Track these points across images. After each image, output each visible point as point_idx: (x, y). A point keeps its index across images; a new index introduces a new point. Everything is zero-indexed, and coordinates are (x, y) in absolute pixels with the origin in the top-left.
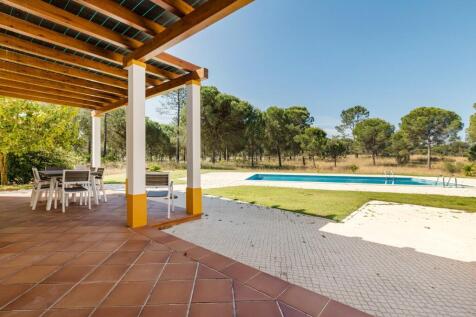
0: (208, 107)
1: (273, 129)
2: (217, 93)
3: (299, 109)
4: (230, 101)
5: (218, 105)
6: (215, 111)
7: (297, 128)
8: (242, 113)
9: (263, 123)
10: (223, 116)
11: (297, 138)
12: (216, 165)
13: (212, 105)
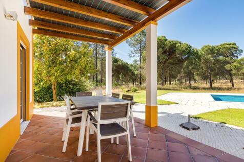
0: (161, 50)
1: (206, 61)
2: (166, 40)
3: (230, 44)
4: (176, 44)
5: (167, 48)
6: (165, 52)
7: (228, 59)
8: (184, 51)
9: (199, 57)
10: (170, 55)
11: (228, 67)
12: (164, 87)
13: (163, 48)
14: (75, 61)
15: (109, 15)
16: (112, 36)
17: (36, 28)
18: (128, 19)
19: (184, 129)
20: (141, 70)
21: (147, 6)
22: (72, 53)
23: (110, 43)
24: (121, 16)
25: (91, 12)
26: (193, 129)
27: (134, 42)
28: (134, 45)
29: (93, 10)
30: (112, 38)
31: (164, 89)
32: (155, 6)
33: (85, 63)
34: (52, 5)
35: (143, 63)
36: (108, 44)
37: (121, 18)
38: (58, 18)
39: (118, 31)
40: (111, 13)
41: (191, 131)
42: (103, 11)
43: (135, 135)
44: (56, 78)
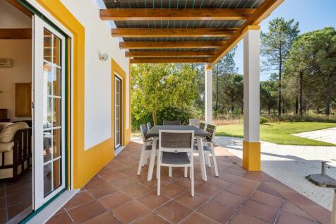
2: (334, 33)
6: (331, 55)
14: (175, 85)
15: (197, 30)
16: (209, 52)
17: (132, 58)
18: (222, 28)
19: (309, 183)
20: (282, 90)
21: (242, 7)
22: (170, 77)
23: (209, 59)
24: (212, 27)
25: (174, 33)
26: (328, 186)
27: (269, 48)
28: (268, 52)
29: (177, 30)
30: (210, 54)
31: (329, 121)
32: (255, 4)
33: (185, 87)
34: (139, 36)
35: (284, 78)
36: (207, 62)
37: (211, 31)
38: (146, 46)
39: (214, 45)
40: (198, 27)
41: (321, 188)
42: (189, 27)
43: (217, 175)
44: (154, 106)
